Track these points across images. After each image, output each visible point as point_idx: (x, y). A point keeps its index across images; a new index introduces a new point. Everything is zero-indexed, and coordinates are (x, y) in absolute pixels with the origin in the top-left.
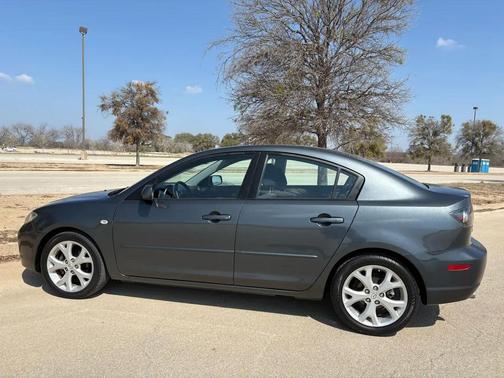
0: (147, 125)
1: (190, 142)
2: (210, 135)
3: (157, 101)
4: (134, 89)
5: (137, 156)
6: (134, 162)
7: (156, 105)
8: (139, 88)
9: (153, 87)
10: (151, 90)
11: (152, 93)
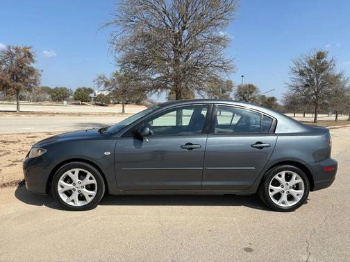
0: (26, 80)
1: (49, 93)
2: (65, 89)
3: (33, 61)
4: (14, 51)
5: (18, 104)
6: (15, 110)
7: (32, 65)
8: (17, 50)
9: (30, 51)
10: (28, 53)
11: (29, 55)
